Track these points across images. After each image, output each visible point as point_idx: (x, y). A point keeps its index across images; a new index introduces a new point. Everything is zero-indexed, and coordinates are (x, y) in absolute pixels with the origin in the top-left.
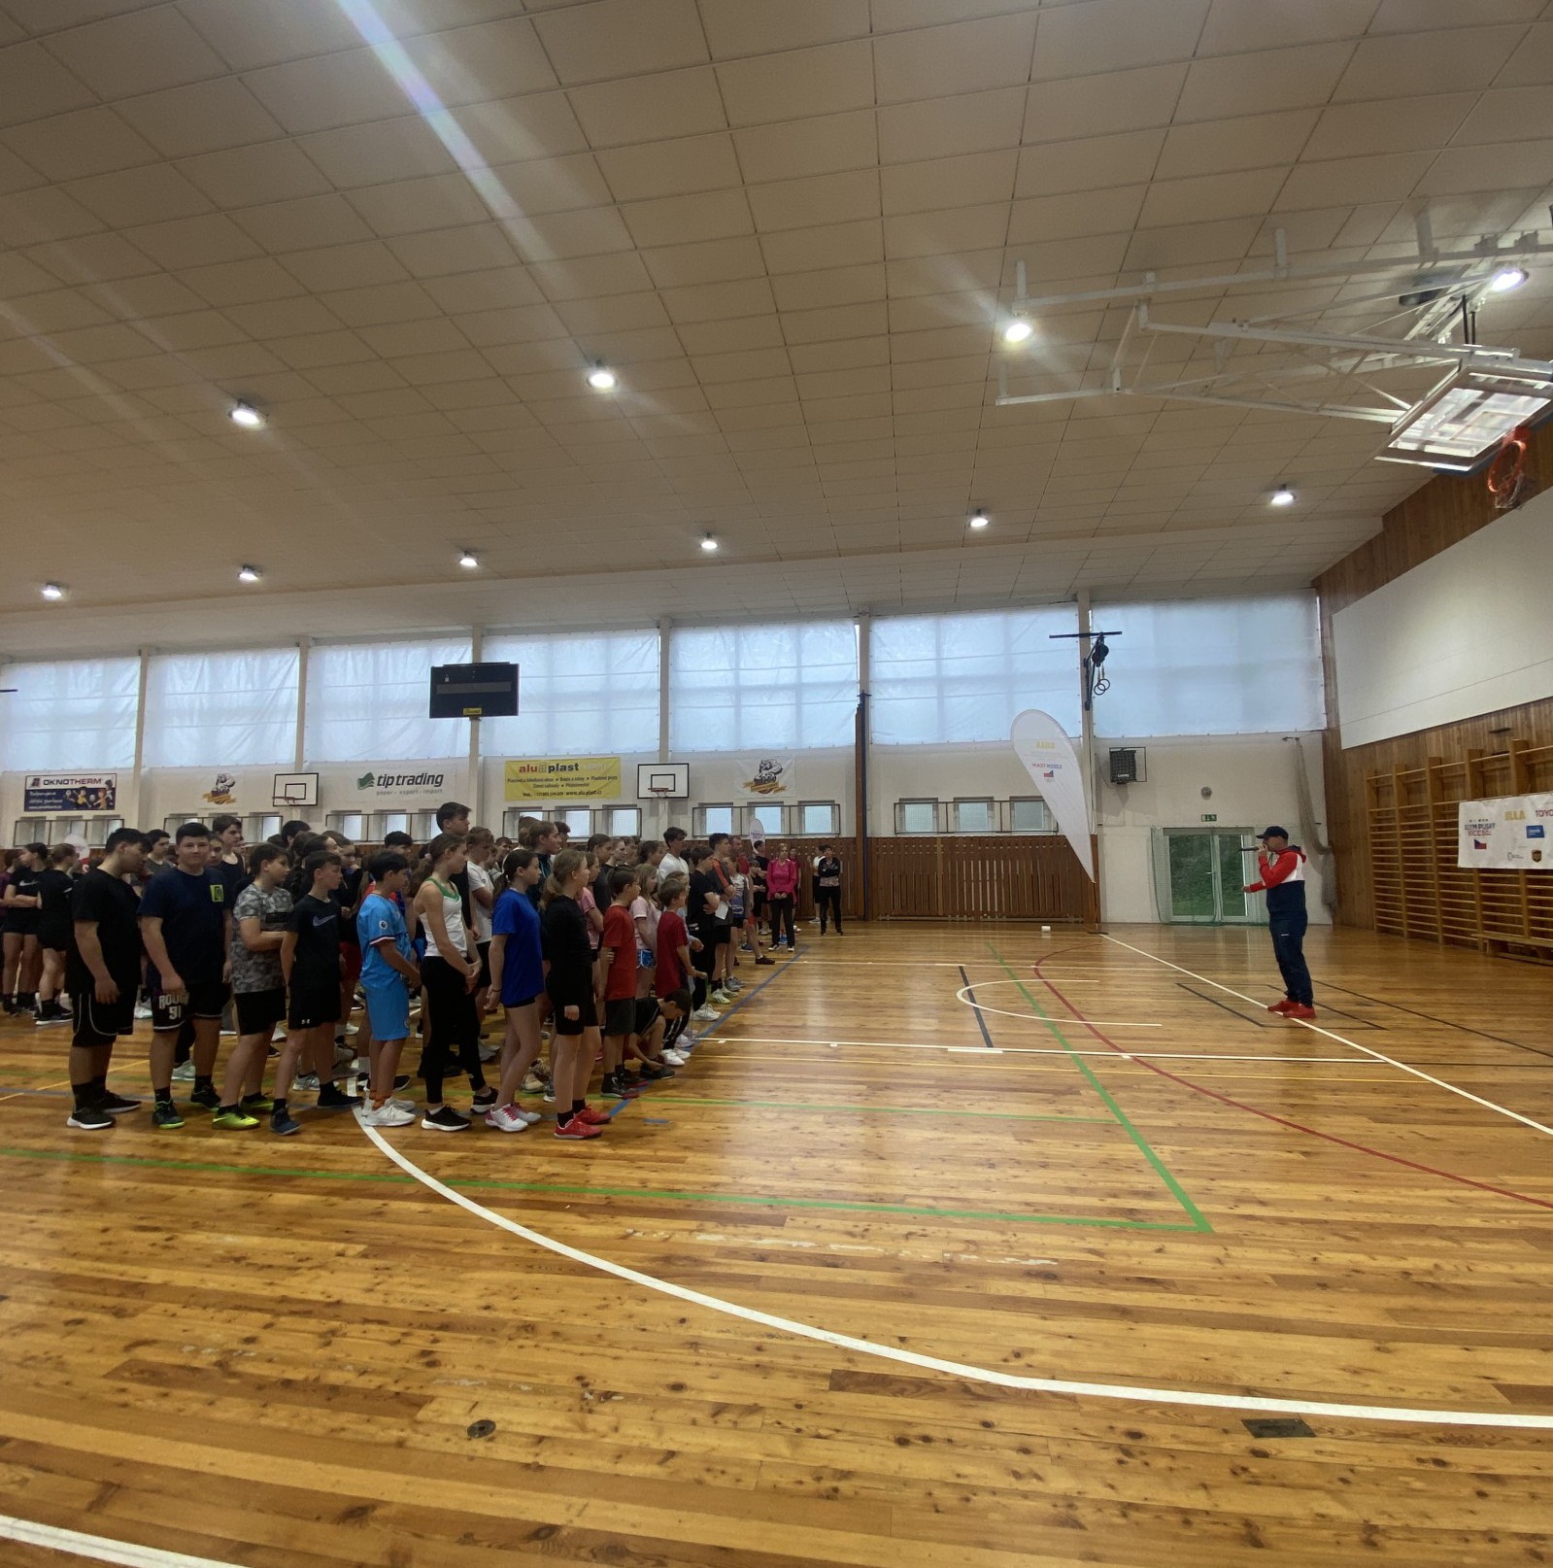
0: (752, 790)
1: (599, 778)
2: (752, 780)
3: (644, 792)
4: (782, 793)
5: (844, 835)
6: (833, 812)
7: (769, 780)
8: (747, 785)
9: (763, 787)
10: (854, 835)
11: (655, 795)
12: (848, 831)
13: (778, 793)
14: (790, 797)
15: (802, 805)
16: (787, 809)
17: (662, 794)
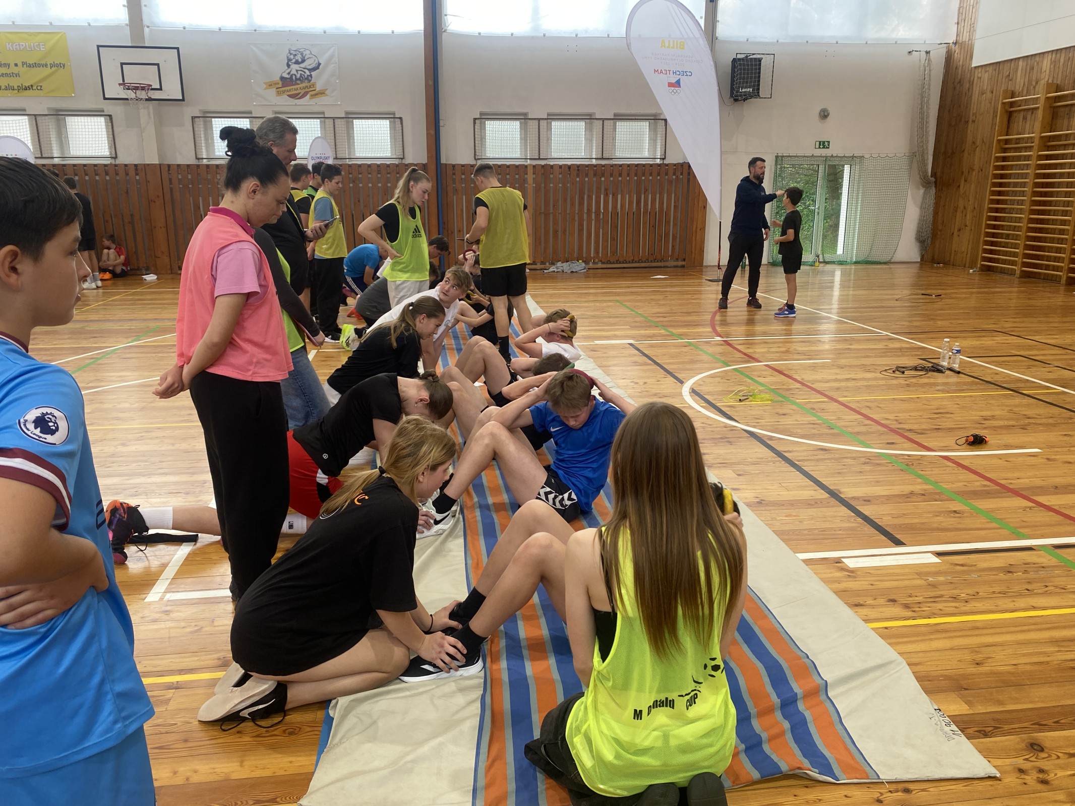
0: (279, 93)
1: (36, 65)
2: (277, 78)
3: (114, 90)
4: (320, 100)
5: (409, 160)
6: (393, 128)
7: (301, 79)
8: (270, 85)
9: (293, 89)
10: (425, 161)
11: (131, 94)
12: (417, 154)
13: (316, 100)
14: (333, 105)
15: (349, 117)
16: (329, 123)
17: (142, 95)
